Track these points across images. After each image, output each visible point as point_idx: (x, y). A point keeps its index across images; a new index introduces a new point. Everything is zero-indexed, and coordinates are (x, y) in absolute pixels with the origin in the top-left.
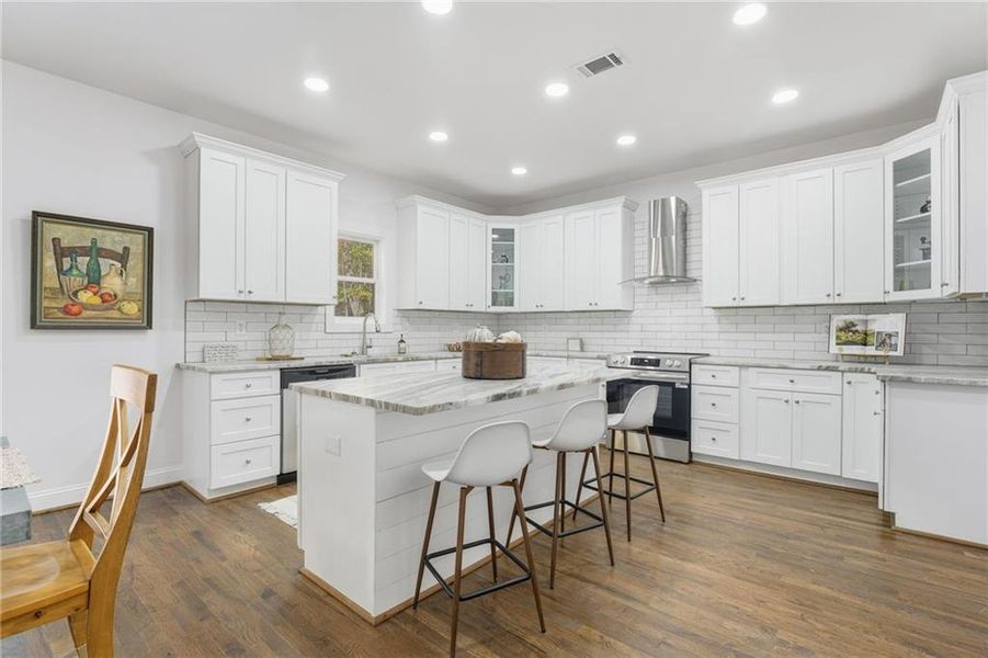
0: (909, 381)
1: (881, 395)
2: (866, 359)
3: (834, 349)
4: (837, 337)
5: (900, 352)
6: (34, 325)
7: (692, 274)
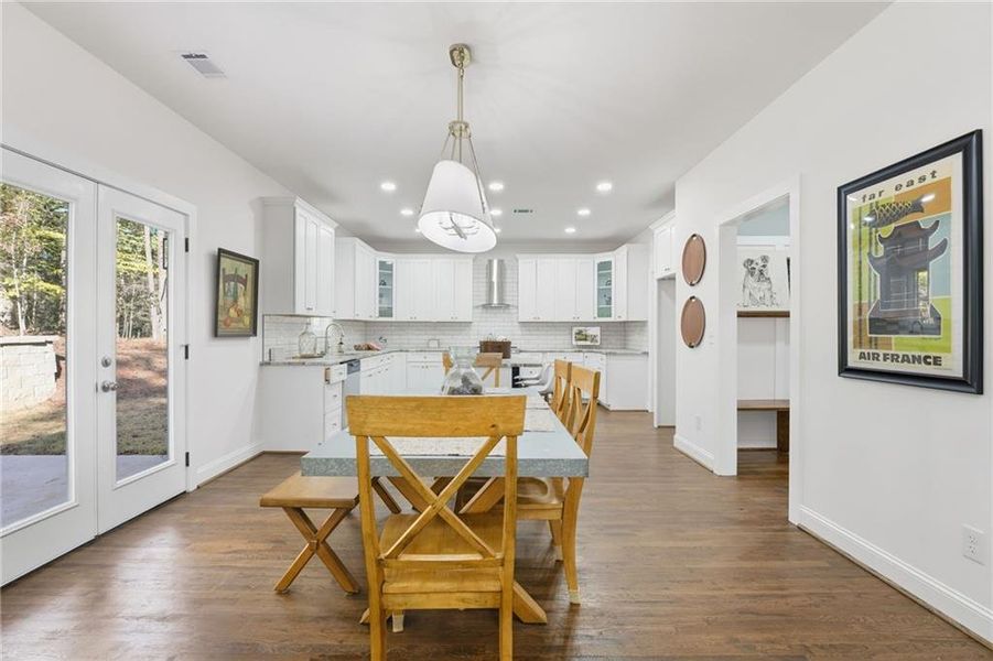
3: (574, 343)
4: (575, 337)
6: (216, 334)
7: (506, 302)
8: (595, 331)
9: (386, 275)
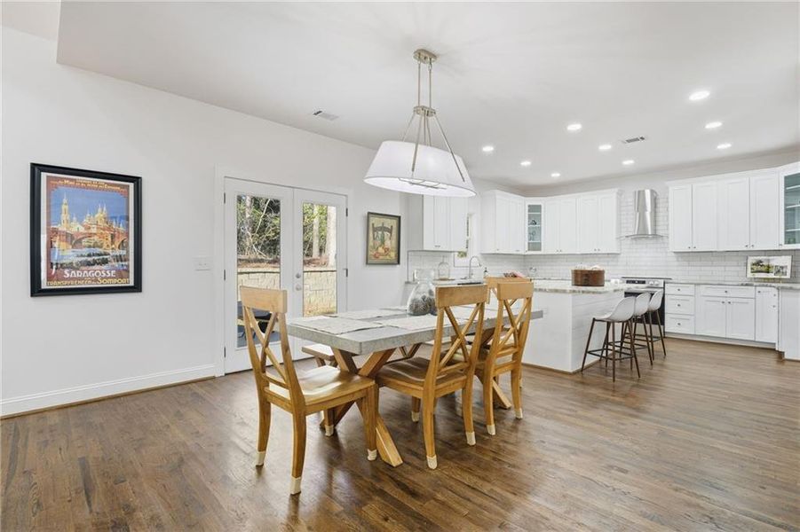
0: (791, 288)
1: (777, 297)
2: (768, 280)
3: (750, 275)
4: (752, 269)
5: (788, 276)
6: (367, 263)
7: (660, 233)
8: (785, 261)
9: (535, 215)
